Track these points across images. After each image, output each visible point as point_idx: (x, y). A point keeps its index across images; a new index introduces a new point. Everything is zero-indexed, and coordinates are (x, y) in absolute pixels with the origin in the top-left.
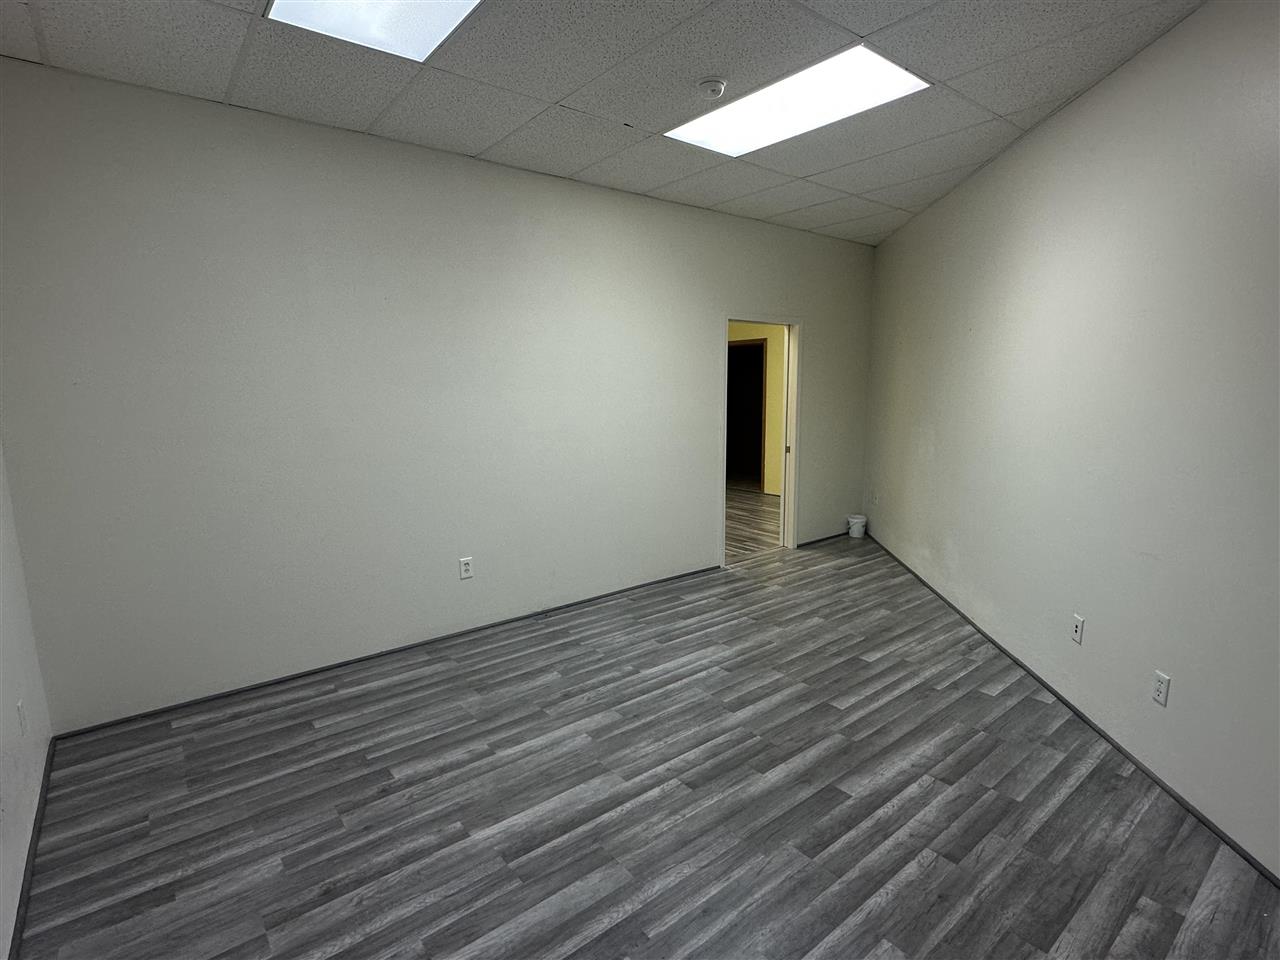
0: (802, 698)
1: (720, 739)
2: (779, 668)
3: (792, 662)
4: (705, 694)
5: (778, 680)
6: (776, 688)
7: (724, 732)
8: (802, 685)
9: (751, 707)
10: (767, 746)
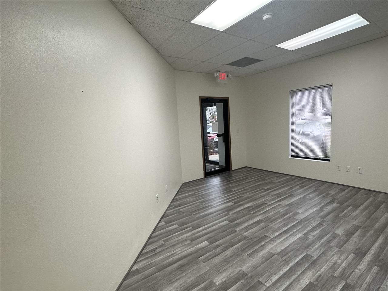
0: (238, 225)
1: (261, 212)
2: (246, 237)
3: (240, 241)
4: (271, 225)
5: (246, 232)
6: (247, 229)
7: (261, 214)
8: (237, 229)
9: (255, 221)
10: (249, 211)
